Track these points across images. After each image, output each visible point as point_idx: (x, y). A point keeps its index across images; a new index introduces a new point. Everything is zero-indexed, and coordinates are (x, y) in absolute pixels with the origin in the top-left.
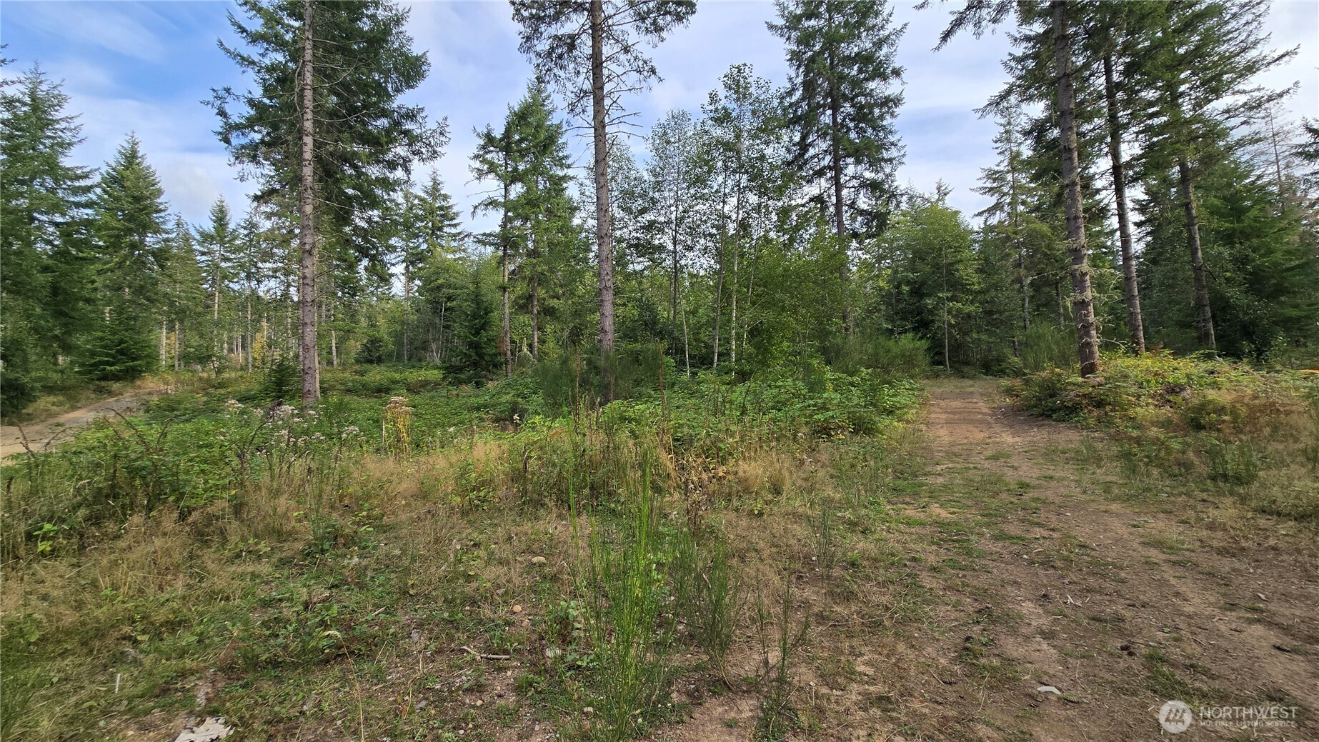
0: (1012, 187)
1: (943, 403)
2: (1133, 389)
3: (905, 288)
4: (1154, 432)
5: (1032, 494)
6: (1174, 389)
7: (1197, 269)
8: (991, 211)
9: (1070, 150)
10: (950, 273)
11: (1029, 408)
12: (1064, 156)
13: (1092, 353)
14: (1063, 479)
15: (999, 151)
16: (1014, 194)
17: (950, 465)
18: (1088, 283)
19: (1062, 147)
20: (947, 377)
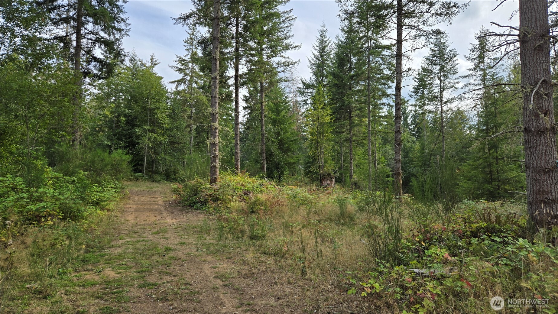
0: (191, 72)
1: (136, 198)
2: (231, 192)
3: (123, 119)
4: (234, 215)
5: (171, 254)
6: (247, 193)
7: (263, 135)
8: (180, 82)
9: (216, 59)
10: (152, 115)
11: (184, 201)
12: (213, 62)
13: (216, 172)
14: (189, 244)
15: (186, 48)
16: (192, 76)
17: (129, 240)
18: (217, 134)
19: (212, 56)
20: (144, 180)
